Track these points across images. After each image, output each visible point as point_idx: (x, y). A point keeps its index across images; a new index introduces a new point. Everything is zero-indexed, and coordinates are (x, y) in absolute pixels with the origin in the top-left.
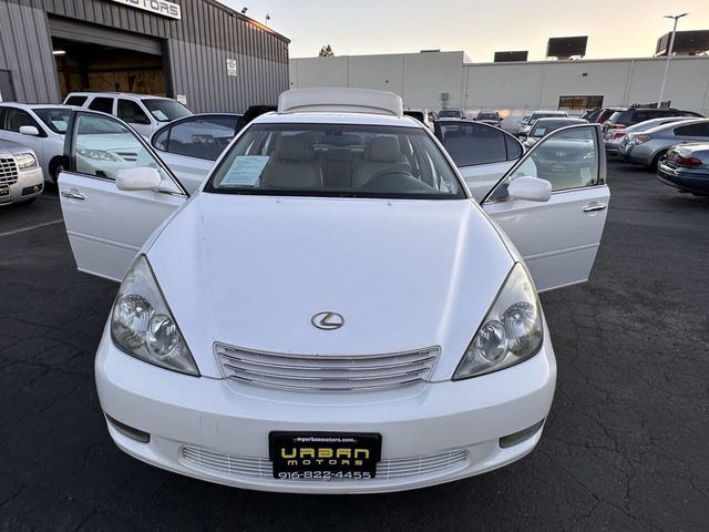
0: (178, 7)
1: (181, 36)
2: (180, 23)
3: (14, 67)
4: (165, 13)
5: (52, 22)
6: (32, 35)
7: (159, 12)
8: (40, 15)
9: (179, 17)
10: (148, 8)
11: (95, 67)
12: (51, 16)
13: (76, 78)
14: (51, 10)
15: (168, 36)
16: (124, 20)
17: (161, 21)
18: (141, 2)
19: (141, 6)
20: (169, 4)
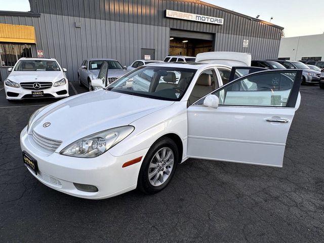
0: (223, 19)
1: (222, 32)
2: (223, 27)
3: (156, 48)
4: (216, 23)
6: (164, 36)
7: (214, 23)
8: (168, 29)
9: (222, 24)
10: (209, 22)
11: (198, 46)
12: (171, 29)
13: (190, 51)
14: (172, 27)
15: (216, 32)
16: (199, 27)
17: (214, 26)
18: (206, 19)
19: (206, 21)
20: (219, 19)
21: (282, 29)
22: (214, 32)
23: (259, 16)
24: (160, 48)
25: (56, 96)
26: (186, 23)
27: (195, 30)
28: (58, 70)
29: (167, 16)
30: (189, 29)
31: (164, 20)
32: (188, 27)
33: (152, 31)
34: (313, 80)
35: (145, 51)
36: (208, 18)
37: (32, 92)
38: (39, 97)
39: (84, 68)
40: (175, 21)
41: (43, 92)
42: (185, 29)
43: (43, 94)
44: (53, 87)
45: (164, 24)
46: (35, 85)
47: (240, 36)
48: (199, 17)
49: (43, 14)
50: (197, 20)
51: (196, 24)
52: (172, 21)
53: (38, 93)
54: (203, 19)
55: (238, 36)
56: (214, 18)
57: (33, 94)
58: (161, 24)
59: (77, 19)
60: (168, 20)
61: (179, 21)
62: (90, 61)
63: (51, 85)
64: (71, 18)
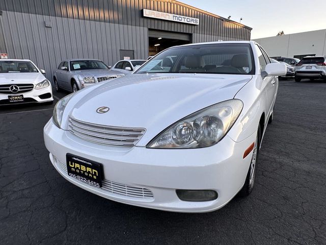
0: (198, 20)
1: (198, 32)
3: (135, 49)
4: (192, 23)
5: (150, 32)
6: (142, 37)
7: (190, 23)
8: (146, 29)
9: (198, 24)
10: (186, 22)
12: (150, 29)
15: (193, 32)
16: (176, 27)
17: (190, 27)
18: (183, 19)
19: (183, 21)
20: (194, 19)
21: (250, 29)
22: (190, 32)
23: (230, 17)
24: (139, 49)
25: (39, 100)
26: (163, 22)
27: (173, 30)
28: (35, 72)
29: (144, 15)
30: (166, 29)
31: (142, 19)
32: (165, 27)
33: (130, 32)
34: (287, 75)
35: (124, 53)
36: (184, 18)
37: (9, 97)
38: (18, 102)
39: (65, 69)
40: (153, 21)
41: (22, 96)
42: (163, 29)
43: (23, 98)
44: (34, 90)
45: (142, 24)
46: (12, 88)
47: (215, 36)
48: (175, 17)
49: (5, 11)
50: (174, 20)
51: (173, 24)
52: (149, 21)
53: (16, 97)
54: (180, 19)
55: (213, 36)
56: (190, 18)
57: (9, 100)
58: (138, 24)
59: (46, 18)
60: (146, 20)
61: (156, 21)
62: (71, 62)
63: (33, 87)
64: (39, 17)
